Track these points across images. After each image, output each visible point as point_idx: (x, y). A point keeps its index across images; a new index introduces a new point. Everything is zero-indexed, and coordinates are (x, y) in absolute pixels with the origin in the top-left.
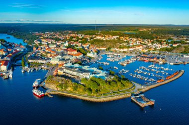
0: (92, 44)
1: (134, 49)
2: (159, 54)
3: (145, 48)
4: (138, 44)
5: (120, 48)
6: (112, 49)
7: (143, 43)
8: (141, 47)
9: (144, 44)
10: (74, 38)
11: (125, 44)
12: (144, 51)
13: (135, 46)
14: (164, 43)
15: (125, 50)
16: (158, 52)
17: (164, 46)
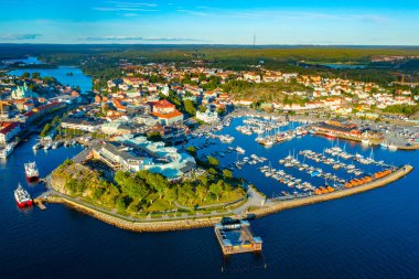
0: (227, 90)
1: (318, 105)
2: (377, 120)
3: (348, 105)
4: (333, 93)
5: (286, 101)
6: (263, 105)
7: (349, 91)
8: (338, 102)
9: (350, 95)
10: (196, 76)
11: (299, 94)
12: (341, 111)
13: (325, 98)
14: (405, 93)
15: (295, 107)
16: (376, 116)
17: (399, 101)
